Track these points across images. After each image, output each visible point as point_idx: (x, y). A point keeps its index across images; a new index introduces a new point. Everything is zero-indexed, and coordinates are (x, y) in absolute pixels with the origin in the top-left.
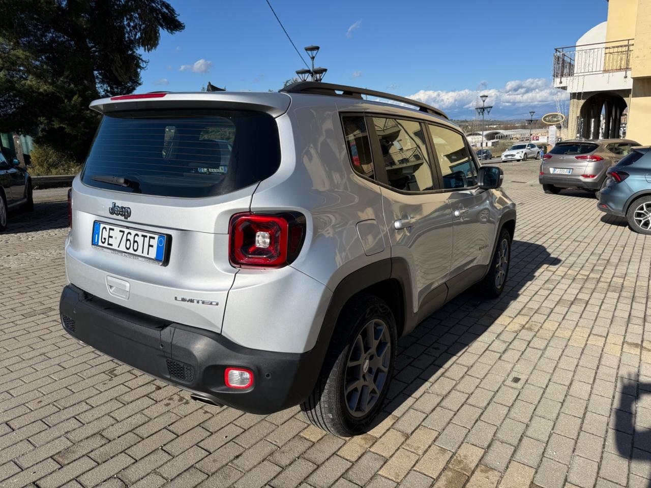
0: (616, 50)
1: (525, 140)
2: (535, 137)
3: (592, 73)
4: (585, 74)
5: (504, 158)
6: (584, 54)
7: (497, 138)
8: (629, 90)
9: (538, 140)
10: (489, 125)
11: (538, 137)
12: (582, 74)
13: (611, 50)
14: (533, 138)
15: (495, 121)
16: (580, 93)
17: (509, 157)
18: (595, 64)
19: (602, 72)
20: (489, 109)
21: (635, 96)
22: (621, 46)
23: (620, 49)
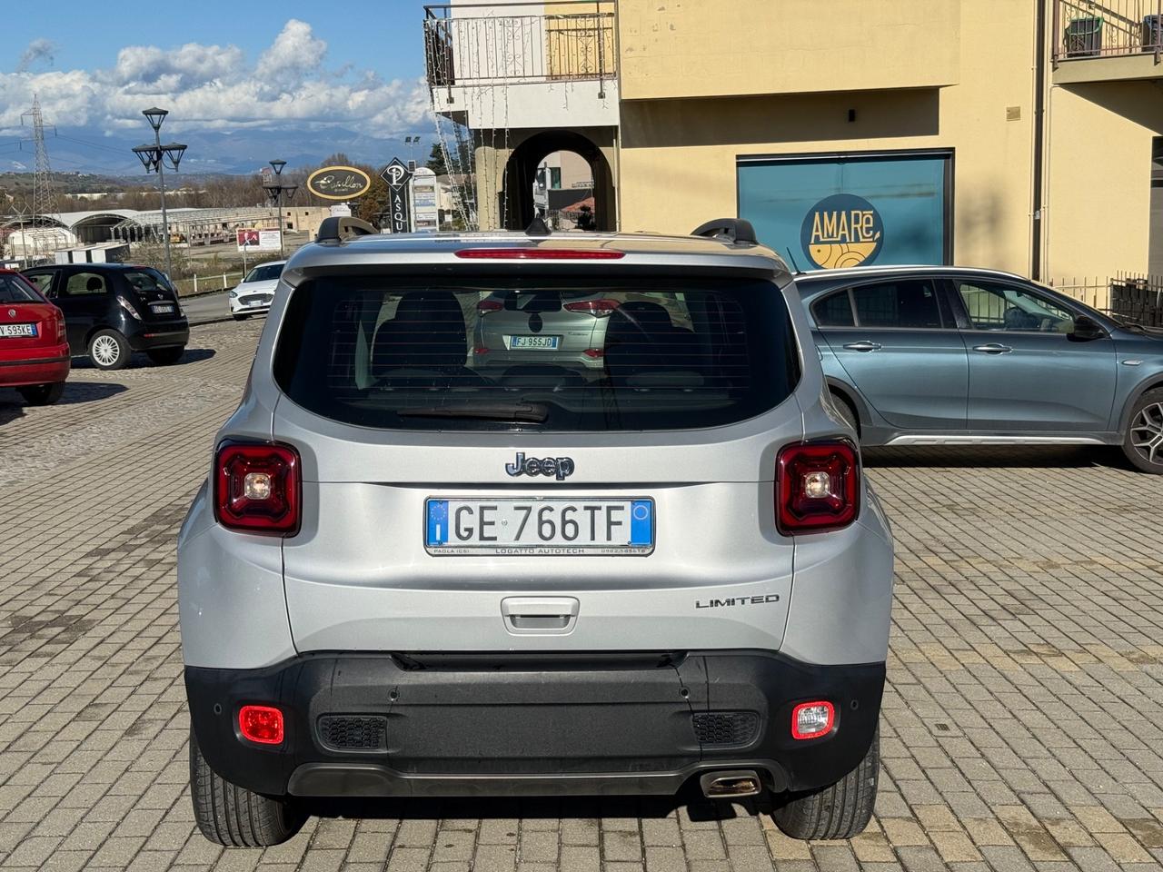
0: (572, 24)
1: (207, 242)
2: (246, 235)
3: (522, 80)
4: (509, 81)
5: (238, 307)
6: (499, 28)
7: (117, 237)
8: (613, 129)
9: (257, 243)
10: (75, 192)
11: (257, 234)
12: (501, 81)
13: (563, 24)
14: (241, 236)
15: (94, 176)
16: (500, 132)
17: (254, 303)
18: (528, 58)
19: (544, 79)
20: (175, 153)
21: (628, 144)
22: (584, 16)
23: (581, 23)
